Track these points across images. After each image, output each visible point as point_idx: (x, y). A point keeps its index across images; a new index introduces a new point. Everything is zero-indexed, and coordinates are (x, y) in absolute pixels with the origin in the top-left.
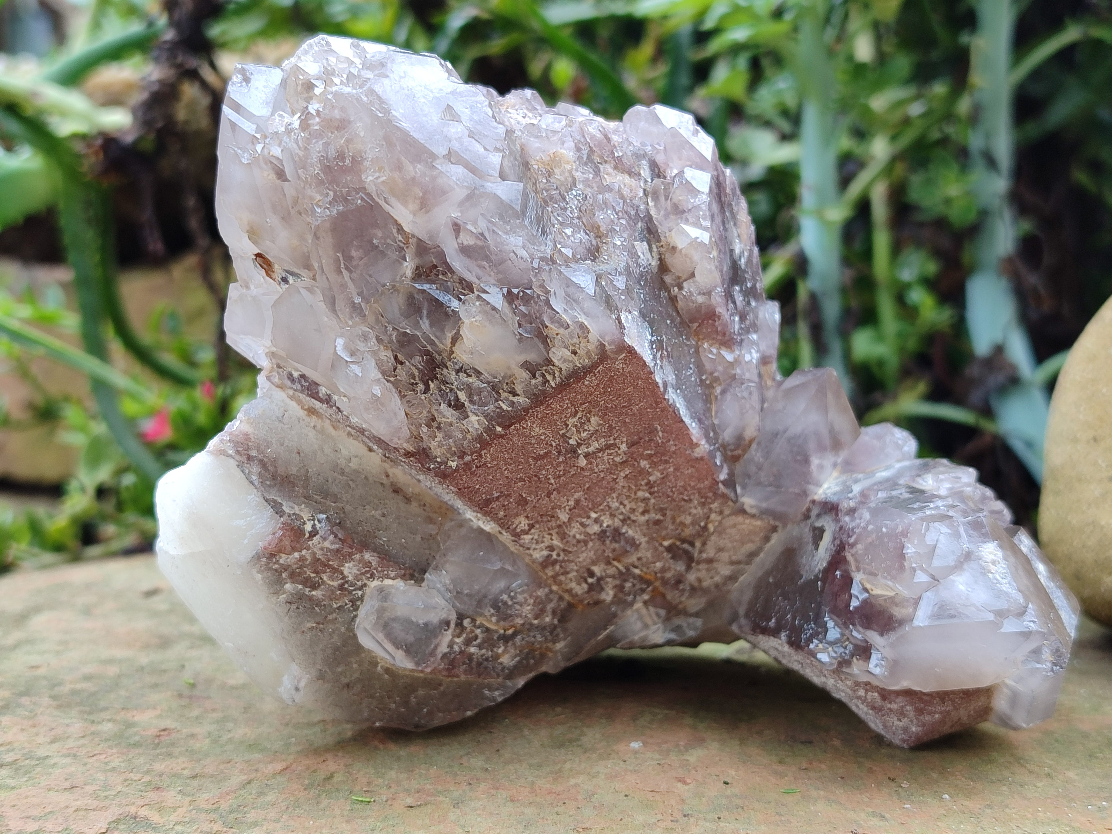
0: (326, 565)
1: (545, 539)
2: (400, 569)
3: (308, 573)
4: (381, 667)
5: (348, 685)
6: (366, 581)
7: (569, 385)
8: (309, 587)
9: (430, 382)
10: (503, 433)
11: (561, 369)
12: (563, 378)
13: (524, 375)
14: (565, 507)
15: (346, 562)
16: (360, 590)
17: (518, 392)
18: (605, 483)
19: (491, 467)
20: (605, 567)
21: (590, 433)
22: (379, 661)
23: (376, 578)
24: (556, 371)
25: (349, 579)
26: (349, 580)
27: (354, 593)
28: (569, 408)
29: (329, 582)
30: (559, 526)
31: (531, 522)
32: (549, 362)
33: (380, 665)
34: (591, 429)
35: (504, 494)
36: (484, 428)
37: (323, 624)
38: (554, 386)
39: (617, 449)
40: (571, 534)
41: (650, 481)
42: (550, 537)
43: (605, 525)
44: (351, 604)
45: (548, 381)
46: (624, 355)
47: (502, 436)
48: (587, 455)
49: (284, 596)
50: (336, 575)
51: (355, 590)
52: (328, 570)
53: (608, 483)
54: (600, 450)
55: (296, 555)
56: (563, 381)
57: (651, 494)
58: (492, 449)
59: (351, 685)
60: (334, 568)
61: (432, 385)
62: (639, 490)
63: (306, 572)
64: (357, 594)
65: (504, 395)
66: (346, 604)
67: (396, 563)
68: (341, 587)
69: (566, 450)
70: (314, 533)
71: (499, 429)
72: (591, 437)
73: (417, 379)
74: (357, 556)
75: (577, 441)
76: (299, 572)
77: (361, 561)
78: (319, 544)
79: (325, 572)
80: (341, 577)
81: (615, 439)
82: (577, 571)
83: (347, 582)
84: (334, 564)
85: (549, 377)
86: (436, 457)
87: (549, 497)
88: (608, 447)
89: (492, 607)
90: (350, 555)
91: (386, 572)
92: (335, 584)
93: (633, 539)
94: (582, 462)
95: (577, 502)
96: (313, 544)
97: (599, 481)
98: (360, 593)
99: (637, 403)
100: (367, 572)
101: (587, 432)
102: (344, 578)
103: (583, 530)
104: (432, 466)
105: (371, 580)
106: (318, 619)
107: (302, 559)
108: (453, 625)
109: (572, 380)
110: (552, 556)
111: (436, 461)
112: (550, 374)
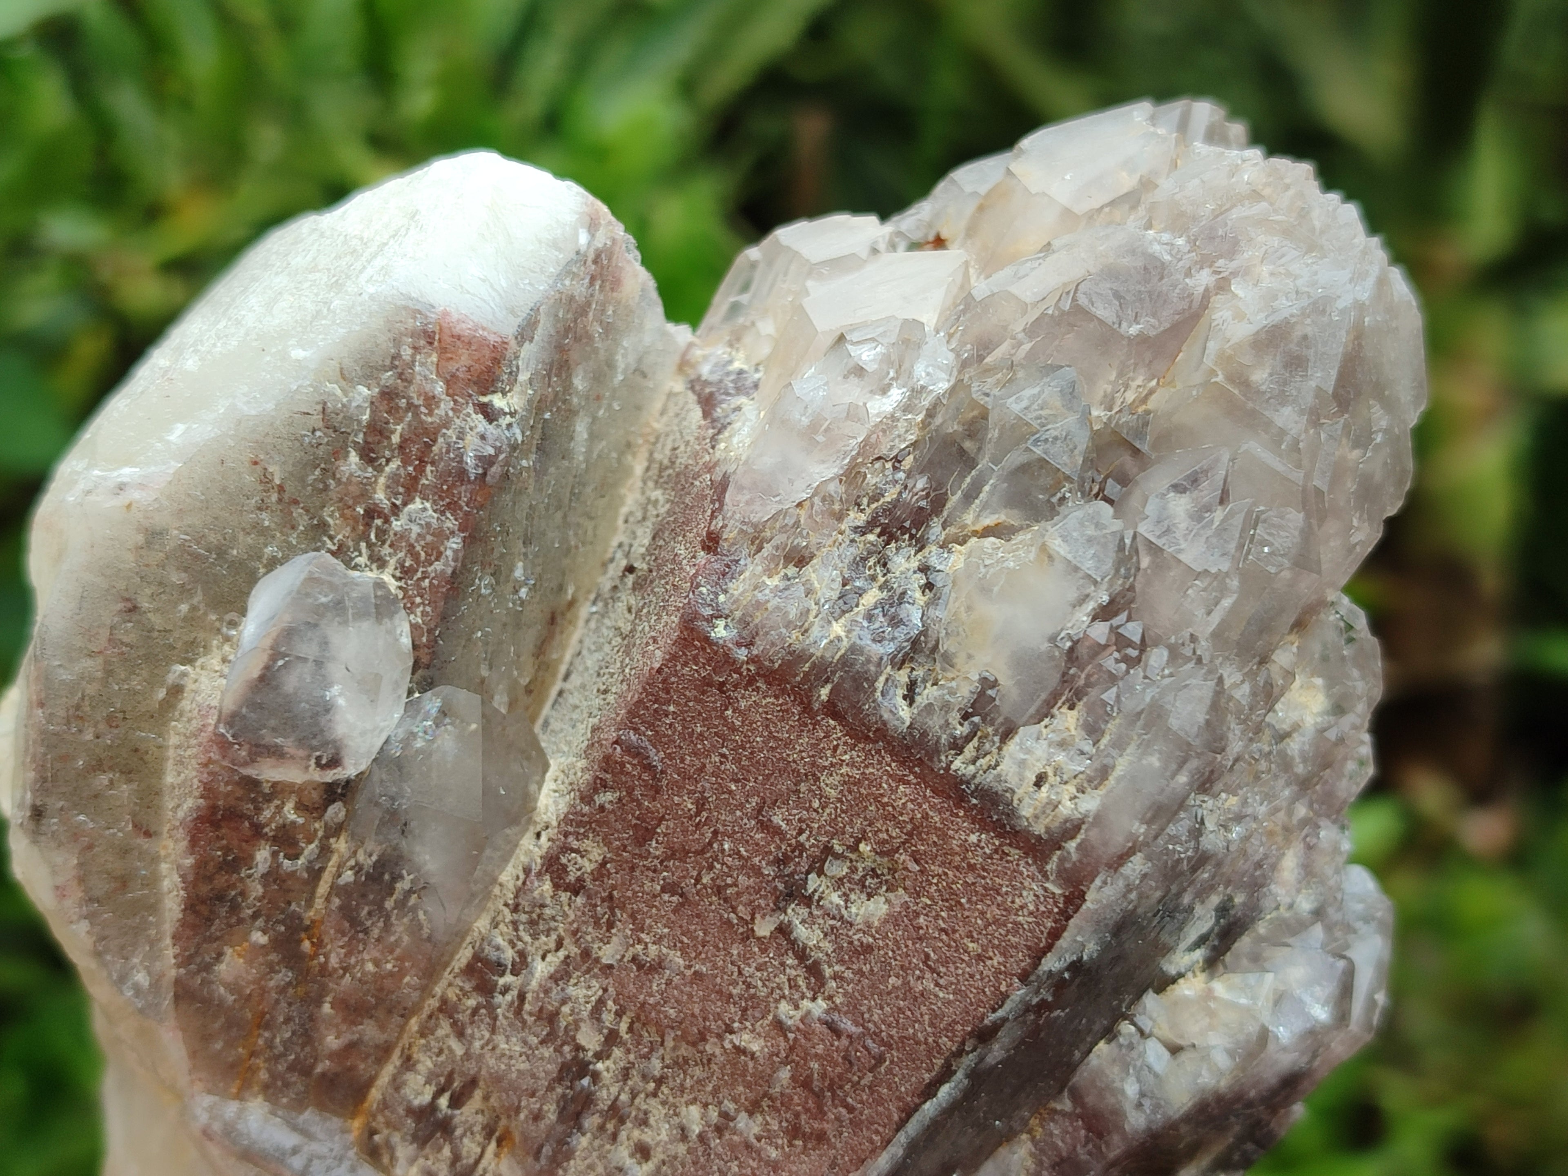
0: (421, 461)
1: (543, 938)
2: (430, 631)
3: (399, 428)
4: (184, 675)
5: (134, 609)
6: (392, 562)
7: (961, 799)
8: (366, 442)
9: (878, 530)
10: (816, 706)
11: (997, 765)
12: (976, 781)
13: (965, 692)
14: (640, 941)
15: (435, 502)
16: (370, 558)
17: (918, 699)
18: (716, 1007)
19: (725, 719)
20: (477, 1128)
21: (844, 911)
22: (198, 663)
23: (402, 584)
24: (988, 757)
25: (395, 523)
26: (390, 524)
27: (363, 545)
28: (901, 829)
29: (382, 480)
30: (586, 954)
31: (588, 883)
32: (1007, 734)
33: (188, 668)
34: (854, 910)
35: (660, 780)
36: (822, 657)
37: (280, 500)
38: (953, 767)
39: (809, 994)
40: (571, 990)
41: (733, 1119)
42: (552, 945)
43: (600, 1066)
44: (334, 548)
45: (962, 752)
46: (1058, 891)
47: (807, 709)
48: (783, 930)
49: (339, 392)
50: (401, 490)
51: (370, 546)
52: (411, 469)
53: (718, 1017)
54: (802, 954)
55: (439, 388)
56: (968, 783)
57: (701, 1137)
58: (772, 700)
59: (135, 617)
60: (415, 479)
61: (871, 537)
62: (706, 1105)
63: (400, 420)
64: (360, 555)
65: (903, 676)
66: (331, 538)
67: (444, 618)
68: (372, 513)
69: (791, 875)
70: (489, 414)
71: (824, 692)
72: (834, 918)
73: (874, 506)
74: (451, 523)
75: (815, 891)
76: (398, 408)
77: (441, 535)
78: (471, 429)
79: (405, 463)
80: (398, 503)
81: (836, 977)
82: (467, 1055)
83: (387, 521)
84: (429, 476)
85: (970, 750)
86: (725, 592)
87: (663, 890)
88: (814, 971)
89: (381, 857)
90: (453, 507)
91: (418, 600)
92: (380, 496)
93: (569, 1155)
94: (764, 928)
95: (658, 966)
96: (468, 415)
97: (720, 992)
98: (362, 560)
99: (942, 982)
100: (415, 556)
101: (842, 903)
102: (396, 510)
103: (585, 1014)
104: (704, 590)
105: (398, 574)
106: (289, 488)
107: (431, 401)
108: (330, 776)
109: (974, 801)
110: (502, 974)
111: (717, 595)
112: (978, 749)
